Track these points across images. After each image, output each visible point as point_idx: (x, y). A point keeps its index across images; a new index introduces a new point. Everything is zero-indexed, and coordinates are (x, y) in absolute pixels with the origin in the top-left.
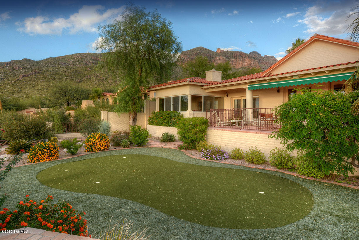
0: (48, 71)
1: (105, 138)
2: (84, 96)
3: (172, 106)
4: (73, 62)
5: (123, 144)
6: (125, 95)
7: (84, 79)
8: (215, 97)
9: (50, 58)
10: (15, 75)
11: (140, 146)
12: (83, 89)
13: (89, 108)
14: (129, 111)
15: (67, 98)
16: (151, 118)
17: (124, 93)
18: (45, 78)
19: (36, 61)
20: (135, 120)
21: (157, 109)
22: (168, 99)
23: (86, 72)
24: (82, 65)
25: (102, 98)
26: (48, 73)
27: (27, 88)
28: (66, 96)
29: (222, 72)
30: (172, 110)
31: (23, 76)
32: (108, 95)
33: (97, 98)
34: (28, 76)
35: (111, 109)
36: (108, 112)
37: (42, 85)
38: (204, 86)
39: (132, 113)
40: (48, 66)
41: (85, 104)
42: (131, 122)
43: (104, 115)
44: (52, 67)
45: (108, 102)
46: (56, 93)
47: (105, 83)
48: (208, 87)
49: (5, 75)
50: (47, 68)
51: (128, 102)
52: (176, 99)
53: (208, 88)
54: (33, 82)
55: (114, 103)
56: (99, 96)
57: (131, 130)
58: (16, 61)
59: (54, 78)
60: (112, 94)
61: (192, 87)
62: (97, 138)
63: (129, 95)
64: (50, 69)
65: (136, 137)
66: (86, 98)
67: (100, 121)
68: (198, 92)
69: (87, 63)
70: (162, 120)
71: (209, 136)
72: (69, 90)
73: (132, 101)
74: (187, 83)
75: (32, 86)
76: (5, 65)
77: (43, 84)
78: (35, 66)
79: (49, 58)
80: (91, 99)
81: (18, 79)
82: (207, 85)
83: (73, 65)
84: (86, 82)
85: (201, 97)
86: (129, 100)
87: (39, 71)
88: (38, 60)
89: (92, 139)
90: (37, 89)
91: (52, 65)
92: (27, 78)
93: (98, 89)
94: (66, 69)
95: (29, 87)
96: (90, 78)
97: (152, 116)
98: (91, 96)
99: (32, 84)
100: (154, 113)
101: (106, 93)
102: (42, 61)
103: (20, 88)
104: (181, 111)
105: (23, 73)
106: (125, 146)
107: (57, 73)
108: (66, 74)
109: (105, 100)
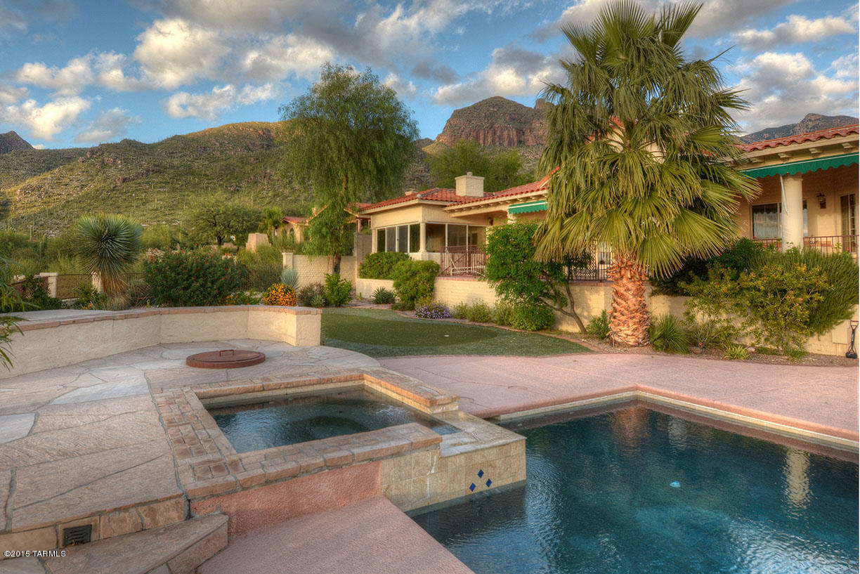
0: (172, 167)
1: (291, 291)
2: (248, 224)
3: (397, 242)
4: (221, 144)
5: (316, 302)
6: (320, 223)
7: (244, 184)
8: (469, 227)
9: (176, 136)
10: (108, 177)
11: (339, 306)
12: (247, 210)
13: (261, 249)
14: (327, 253)
15: (218, 228)
16: (363, 267)
17: (320, 220)
18: (167, 183)
19: (149, 145)
20: (337, 269)
21: (374, 250)
22: (392, 230)
23: (248, 168)
24: (240, 152)
25: (281, 229)
26: (172, 171)
27: (131, 206)
28: (215, 225)
29: (484, 178)
30: (397, 250)
31: (125, 180)
32: (294, 224)
33: (273, 228)
34: (133, 179)
35: (298, 250)
36: (294, 254)
37: (160, 200)
38: (446, 206)
39: (331, 256)
40: (171, 155)
41: (254, 241)
42: (331, 272)
43: (286, 258)
44: (180, 157)
45: (293, 236)
46: (198, 217)
47: (287, 191)
48: (453, 208)
49: (89, 178)
50: (169, 160)
51: (326, 237)
52: (403, 229)
53: (453, 211)
54: (142, 193)
55: (305, 240)
56: (276, 225)
57: (326, 281)
58: (108, 145)
59: (184, 183)
60: (300, 220)
61: (427, 209)
62: (279, 290)
63: (327, 224)
64: (176, 162)
65: (333, 292)
66: (253, 229)
67: (281, 269)
68: (437, 217)
69: (250, 147)
70: (379, 268)
71: (438, 289)
72: (221, 212)
73: (332, 234)
74: (416, 201)
75: (141, 201)
76: (89, 156)
77: (162, 196)
78: (146, 157)
79: (175, 138)
80: (262, 231)
81: (114, 187)
82: (451, 205)
83: (222, 152)
84: (247, 192)
85: (444, 225)
86: (327, 233)
87: (156, 168)
88: (152, 143)
89: (274, 292)
90: (151, 208)
91: (180, 152)
92: (131, 184)
93: (275, 209)
94: (207, 162)
95: (135, 204)
96: (256, 182)
97: (365, 261)
98: (261, 225)
99: (140, 197)
100: (368, 257)
101: (288, 218)
102: (160, 144)
103: (118, 208)
104: (410, 252)
105: (122, 172)
106: (317, 305)
107: (190, 172)
108: (208, 173)
109: (288, 233)
